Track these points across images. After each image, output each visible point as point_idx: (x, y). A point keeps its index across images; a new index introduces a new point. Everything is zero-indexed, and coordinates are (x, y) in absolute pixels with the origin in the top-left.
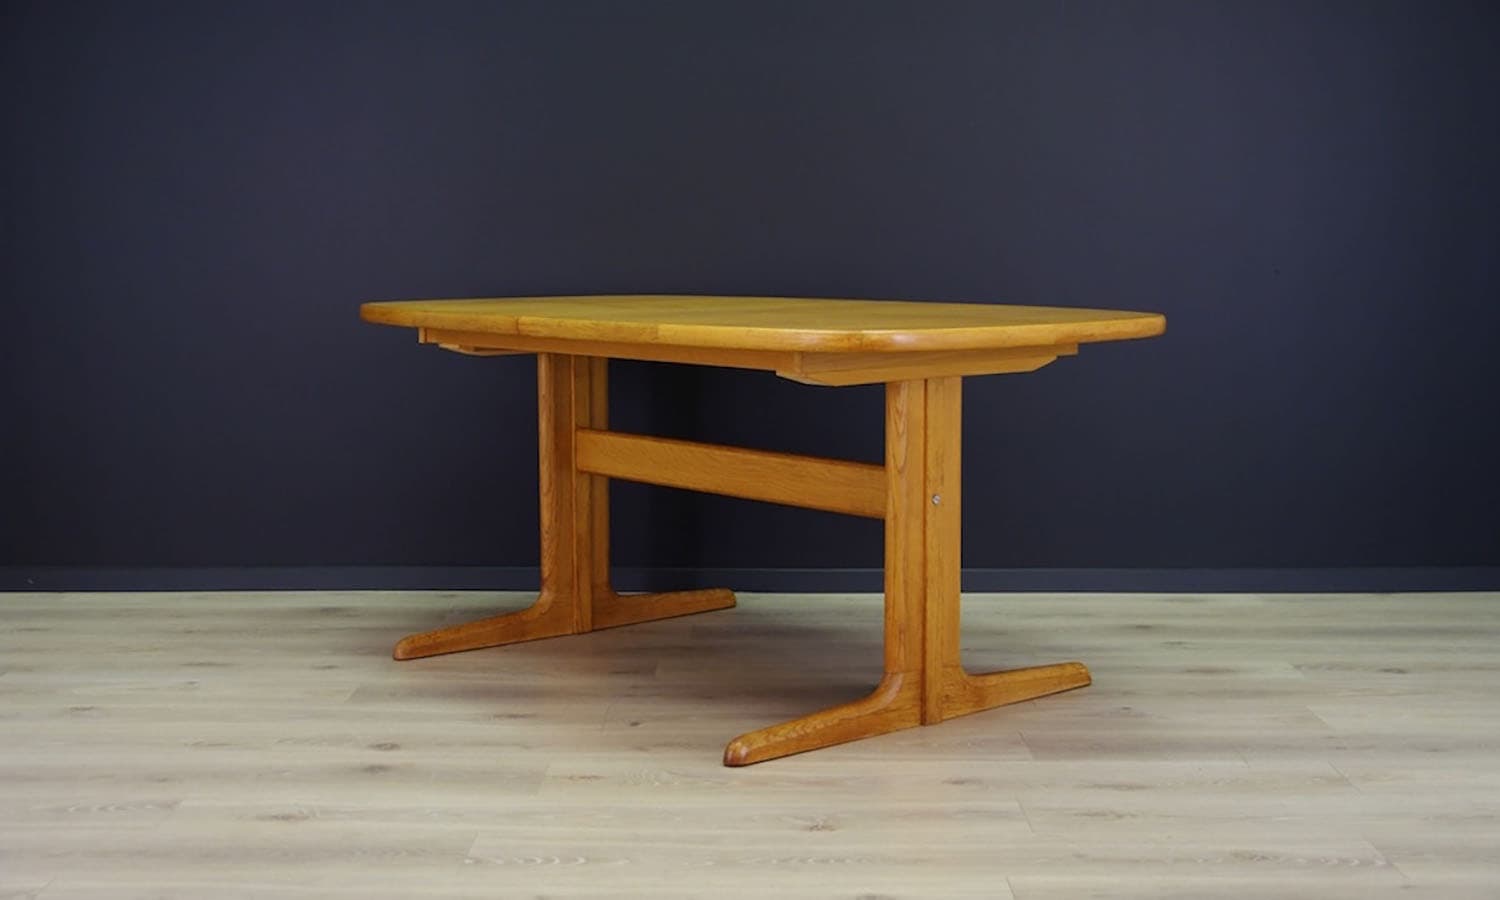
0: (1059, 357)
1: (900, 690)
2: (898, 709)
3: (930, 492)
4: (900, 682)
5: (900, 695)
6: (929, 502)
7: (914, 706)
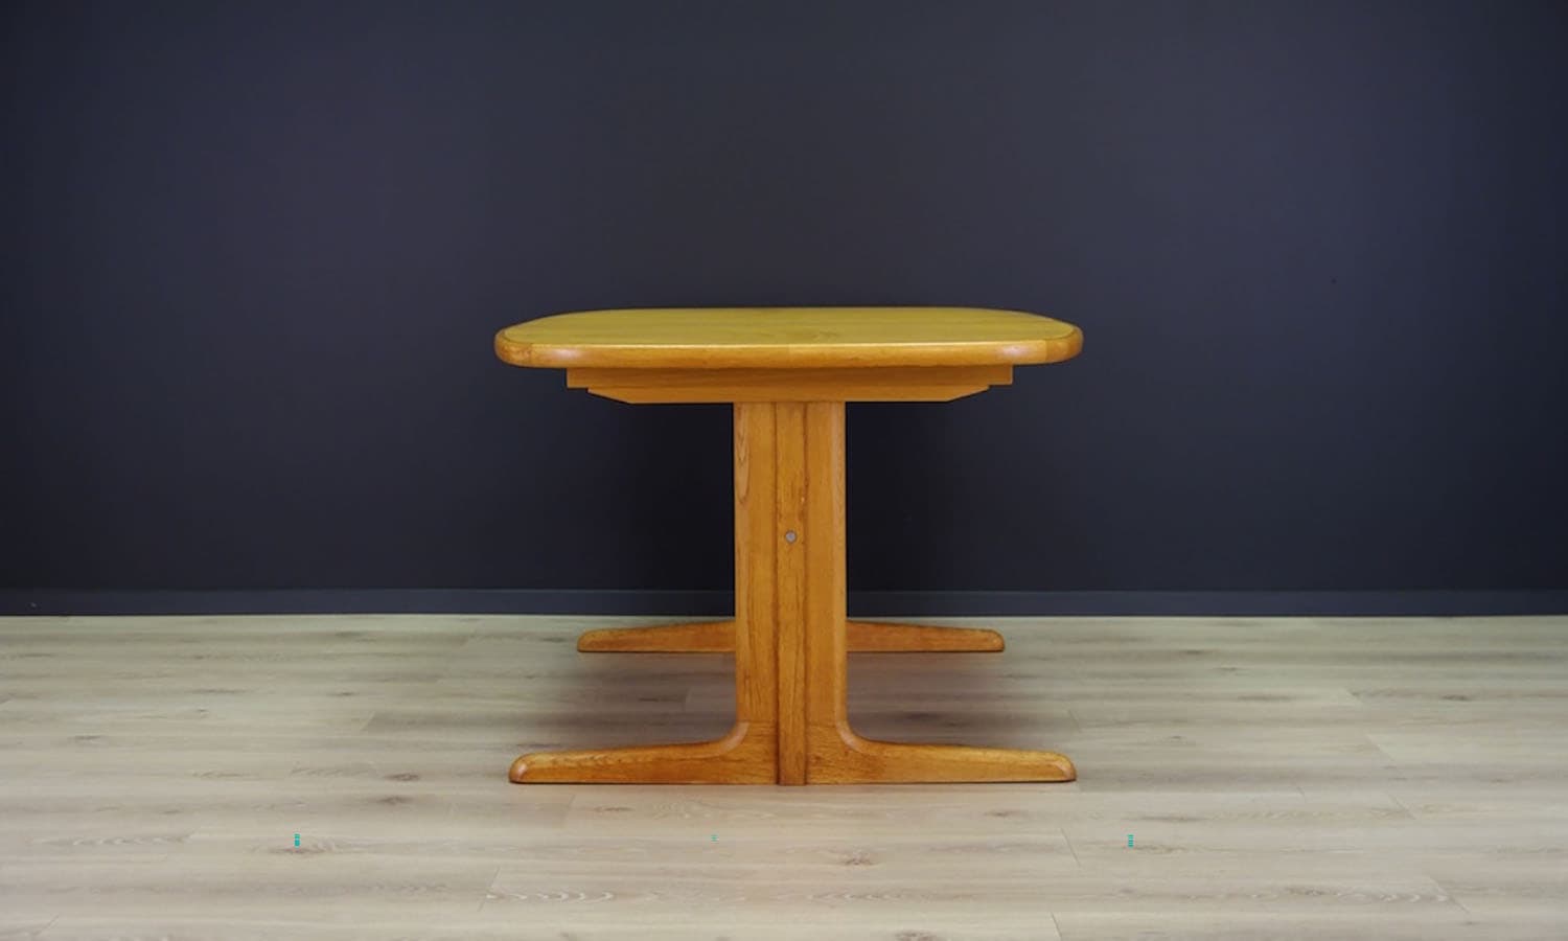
0: (991, 386)
1: (744, 741)
2: (740, 761)
3: (781, 527)
4: (745, 730)
5: (745, 745)
6: (781, 540)
7: (765, 761)
